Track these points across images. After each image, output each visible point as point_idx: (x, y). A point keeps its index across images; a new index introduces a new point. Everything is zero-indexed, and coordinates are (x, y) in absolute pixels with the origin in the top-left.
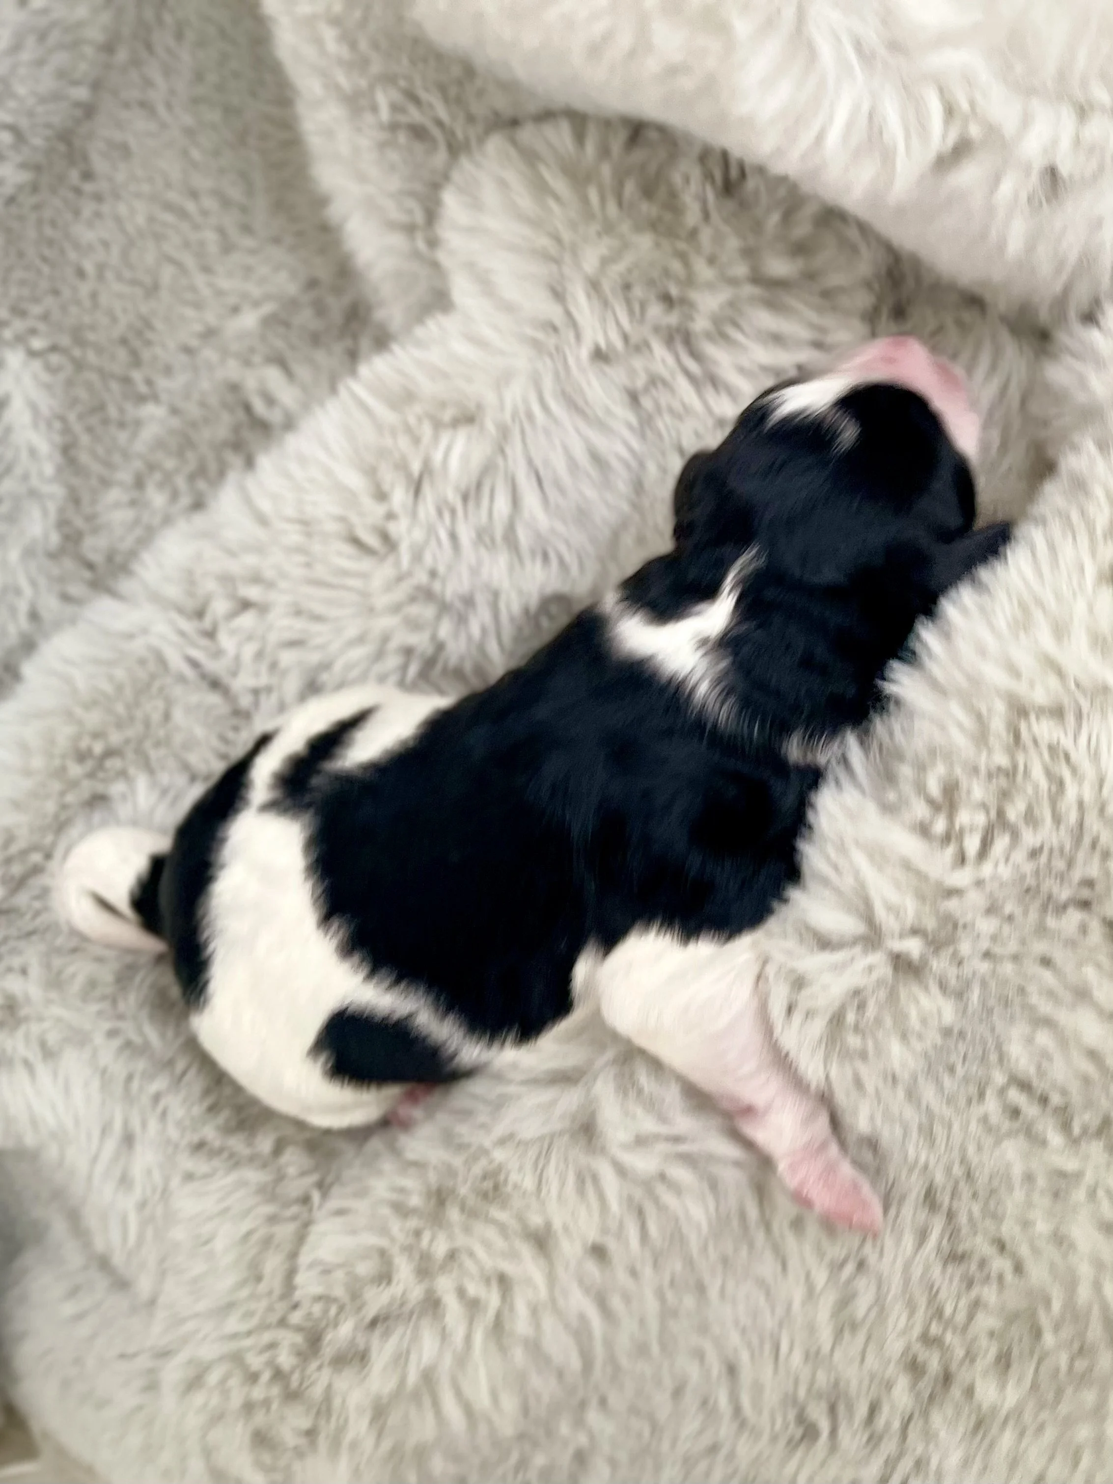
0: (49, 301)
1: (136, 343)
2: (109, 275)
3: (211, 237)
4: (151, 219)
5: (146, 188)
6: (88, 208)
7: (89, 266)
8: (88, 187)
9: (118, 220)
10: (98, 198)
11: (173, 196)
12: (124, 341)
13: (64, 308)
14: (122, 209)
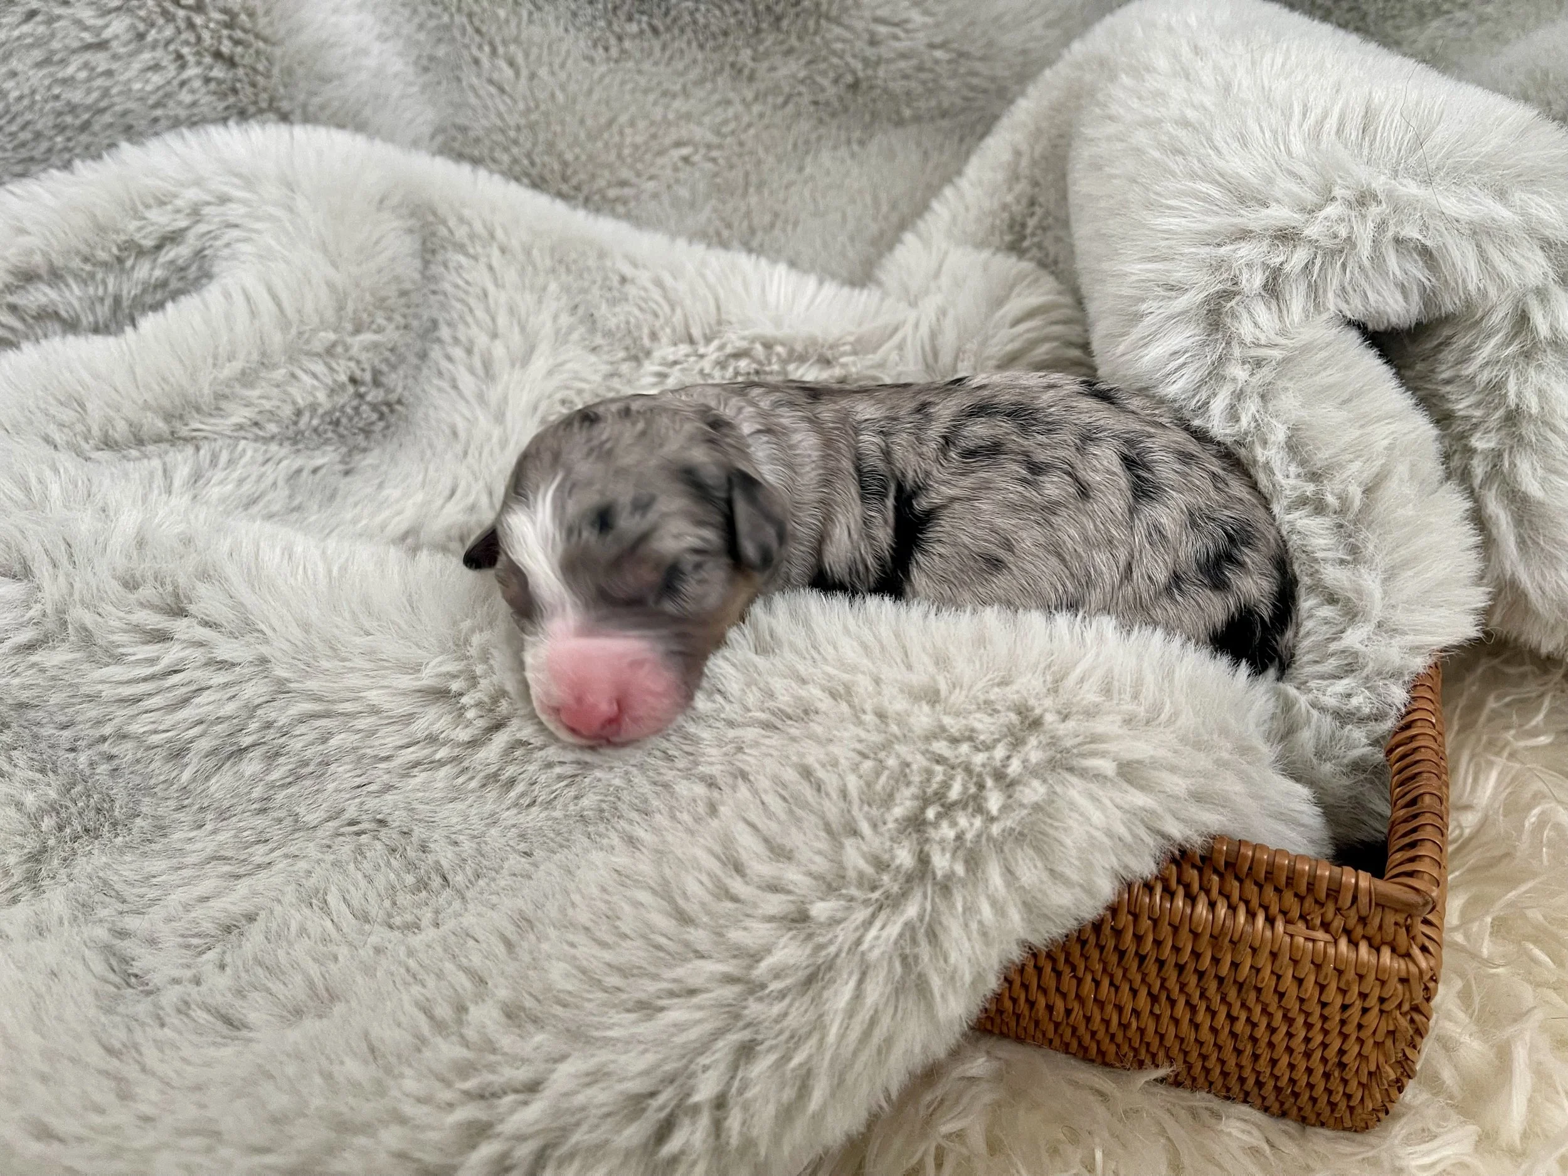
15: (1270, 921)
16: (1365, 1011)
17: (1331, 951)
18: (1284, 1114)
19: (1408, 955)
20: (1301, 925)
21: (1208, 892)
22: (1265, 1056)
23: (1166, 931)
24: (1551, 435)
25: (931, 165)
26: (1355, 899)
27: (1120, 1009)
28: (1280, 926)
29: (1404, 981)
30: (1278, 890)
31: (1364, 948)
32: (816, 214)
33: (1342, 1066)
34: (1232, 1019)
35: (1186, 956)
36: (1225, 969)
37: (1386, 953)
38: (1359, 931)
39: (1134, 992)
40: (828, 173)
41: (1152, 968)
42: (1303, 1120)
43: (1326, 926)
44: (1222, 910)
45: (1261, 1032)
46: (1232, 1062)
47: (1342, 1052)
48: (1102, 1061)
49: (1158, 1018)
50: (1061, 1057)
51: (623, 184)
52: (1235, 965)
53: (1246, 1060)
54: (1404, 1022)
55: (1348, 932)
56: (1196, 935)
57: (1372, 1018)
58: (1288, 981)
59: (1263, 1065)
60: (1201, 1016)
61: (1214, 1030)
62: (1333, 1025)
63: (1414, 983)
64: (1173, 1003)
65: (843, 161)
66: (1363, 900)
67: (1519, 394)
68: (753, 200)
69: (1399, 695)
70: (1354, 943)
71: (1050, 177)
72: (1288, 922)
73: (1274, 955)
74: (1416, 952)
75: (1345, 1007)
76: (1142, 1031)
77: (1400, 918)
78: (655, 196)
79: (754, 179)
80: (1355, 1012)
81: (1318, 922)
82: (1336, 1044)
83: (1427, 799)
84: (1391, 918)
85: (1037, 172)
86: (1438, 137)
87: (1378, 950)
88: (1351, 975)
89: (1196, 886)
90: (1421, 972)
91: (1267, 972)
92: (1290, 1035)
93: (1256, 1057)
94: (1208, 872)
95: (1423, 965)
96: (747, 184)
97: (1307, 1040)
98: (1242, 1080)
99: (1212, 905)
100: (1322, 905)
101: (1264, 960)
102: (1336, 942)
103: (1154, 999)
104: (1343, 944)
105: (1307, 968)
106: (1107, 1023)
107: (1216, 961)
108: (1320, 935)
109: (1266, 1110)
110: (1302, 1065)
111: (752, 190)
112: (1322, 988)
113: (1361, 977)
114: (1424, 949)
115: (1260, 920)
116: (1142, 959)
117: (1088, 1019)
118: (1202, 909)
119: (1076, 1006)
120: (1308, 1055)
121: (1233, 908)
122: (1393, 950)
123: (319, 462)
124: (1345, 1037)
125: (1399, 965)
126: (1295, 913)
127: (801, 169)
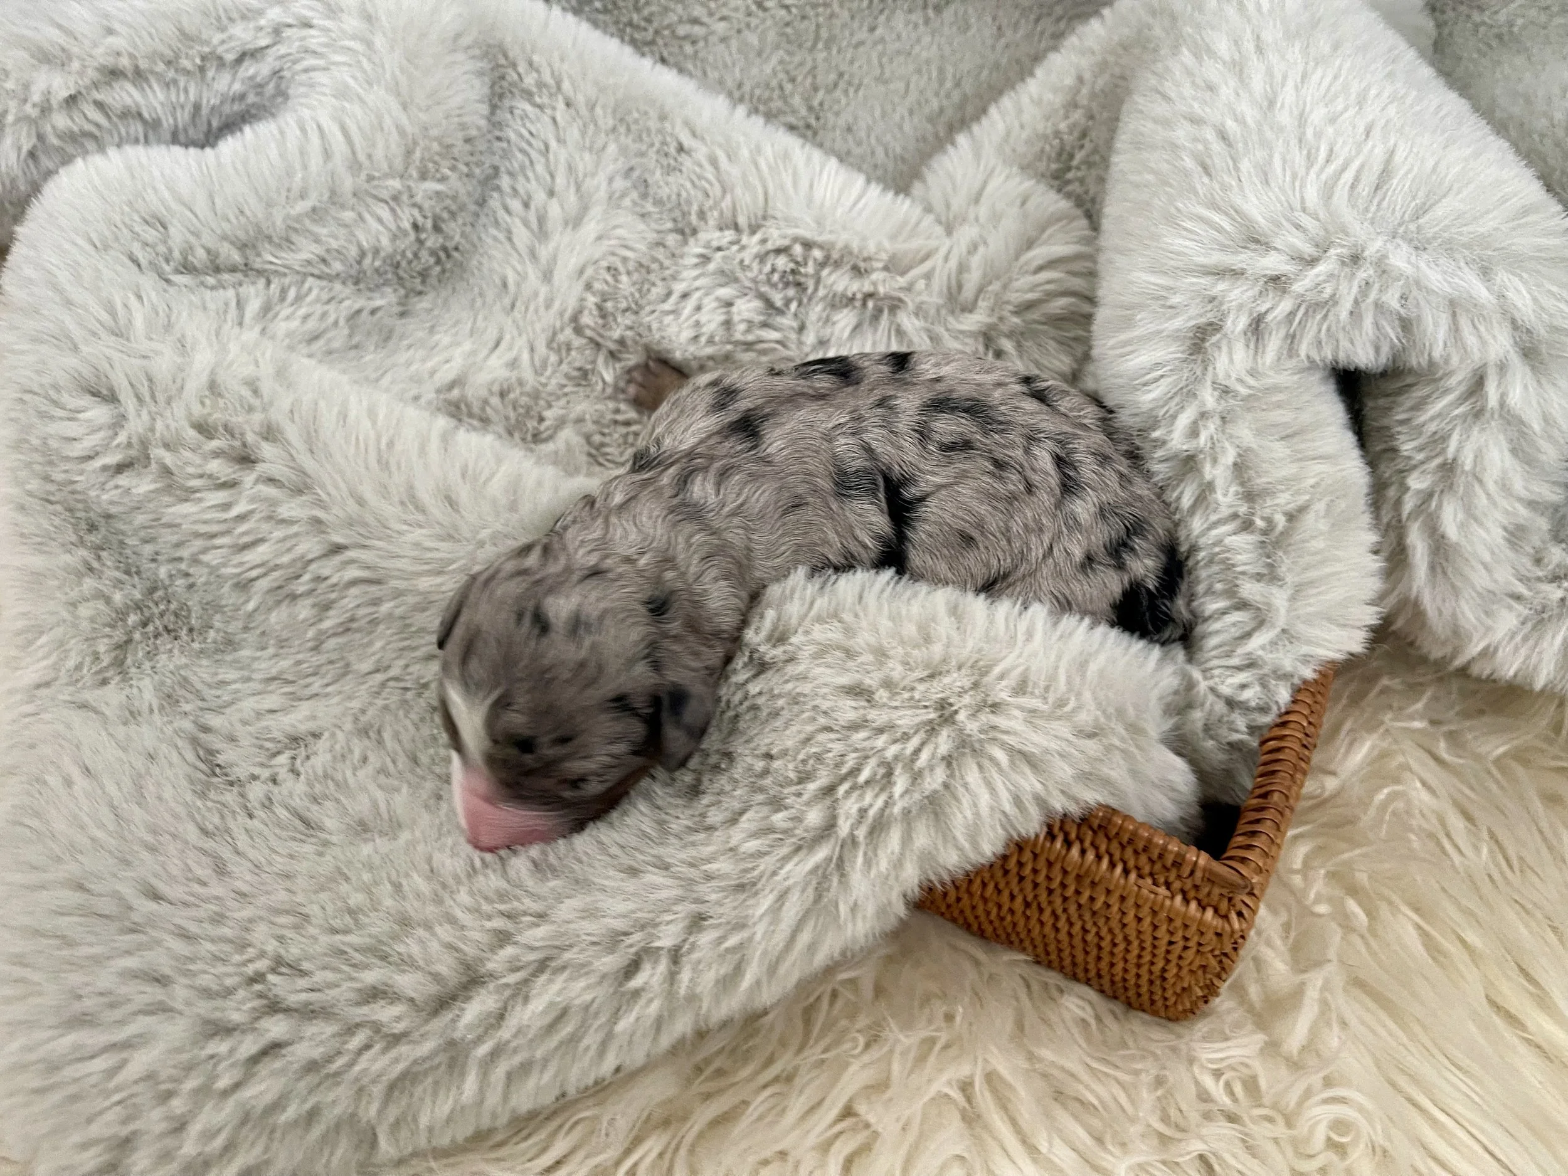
0: (845, 14)
1: (842, 85)
2: (880, 47)
3: (935, 104)
4: (928, 62)
5: (947, 50)
6: (917, 17)
7: (879, 32)
8: (931, 12)
9: (918, 41)
10: (927, 22)
11: (950, 70)
12: (841, 75)
13: (844, 26)
14: (927, 39)
15: (1126, 872)
16: (1186, 948)
17: (1168, 902)
18: (1115, 998)
19: (1226, 917)
20: (1149, 881)
21: (1082, 841)
22: (1106, 959)
23: (1041, 865)
24: (1477, 487)
25: (1003, 41)
26: (1192, 873)
27: (1000, 907)
28: (1133, 876)
29: (1218, 935)
30: (1136, 852)
31: (1193, 905)
32: (881, 80)
33: (1164, 979)
34: (1085, 931)
35: (1055, 884)
36: (1084, 899)
37: (1209, 913)
38: (1192, 894)
39: (1012, 897)
40: (899, 37)
41: (1028, 886)
42: (1129, 1005)
43: (1168, 885)
44: (1091, 856)
45: (1106, 944)
46: (1080, 957)
47: (1164, 970)
48: (981, 934)
49: (1028, 918)
50: (950, 925)
51: (696, 21)
52: (1092, 899)
53: (1091, 959)
54: (1213, 962)
55: (1184, 892)
56: (1065, 872)
57: (1190, 954)
58: (1130, 918)
59: (1104, 965)
60: (1062, 923)
61: (1070, 935)
62: (1161, 951)
63: (1226, 938)
64: (1041, 910)
65: (916, 26)
66: (1199, 874)
67: (1459, 450)
68: (821, 56)
69: (1283, 695)
70: (1186, 901)
71: (1105, 115)
72: (1140, 876)
73: (1123, 899)
74: (1233, 916)
75: (1171, 943)
76: (1015, 925)
77: (1225, 891)
78: (724, 40)
79: (824, 33)
80: (1177, 949)
81: (1162, 880)
82: (1160, 964)
83: (1276, 797)
84: (1217, 891)
85: (1094, 105)
86: (1439, 211)
87: (1204, 909)
88: (1178, 923)
89: (1073, 836)
90: (1233, 932)
91: (1115, 908)
92: (1127, 951)
93: (1099, 959)
94: (1084, 828)
95: (1236, 926)
96: (817, 38)
97: (1140, 957)
98: (1086, 971)
99: (1083, 852)
100: (1167, 870)
101: (1114, 900)
102: (1172, 898)
103: (1027, 905)
104: (1179, 899)
105: (1145, 912)
106: (988, 913)
107: (1078, 893)
108: (1162, 891)
109: (1102, 991)
110: (1133, 971)
111: (820, 45)
112: (1155, 927)
113: (1186, 926)
114: (1240, 914)
115: (1119, 870)
116: (1022, 879)
117: (974, 908)
118: (1075, 852)
119: (965, 897)
120: (1139, 966)
121: (1099, 858)
122: (1216, 911)
123: (378, 303)
124: (1168, 961)
125: (1218, 923)
126: (1147, 869)
127: (872, 29)
